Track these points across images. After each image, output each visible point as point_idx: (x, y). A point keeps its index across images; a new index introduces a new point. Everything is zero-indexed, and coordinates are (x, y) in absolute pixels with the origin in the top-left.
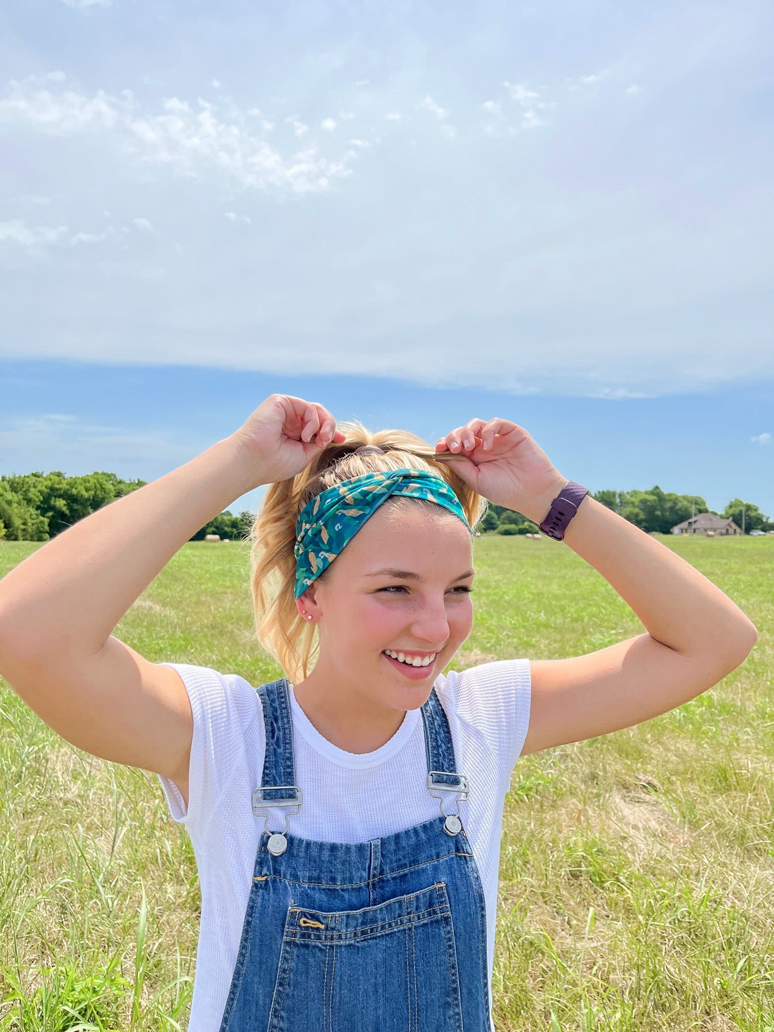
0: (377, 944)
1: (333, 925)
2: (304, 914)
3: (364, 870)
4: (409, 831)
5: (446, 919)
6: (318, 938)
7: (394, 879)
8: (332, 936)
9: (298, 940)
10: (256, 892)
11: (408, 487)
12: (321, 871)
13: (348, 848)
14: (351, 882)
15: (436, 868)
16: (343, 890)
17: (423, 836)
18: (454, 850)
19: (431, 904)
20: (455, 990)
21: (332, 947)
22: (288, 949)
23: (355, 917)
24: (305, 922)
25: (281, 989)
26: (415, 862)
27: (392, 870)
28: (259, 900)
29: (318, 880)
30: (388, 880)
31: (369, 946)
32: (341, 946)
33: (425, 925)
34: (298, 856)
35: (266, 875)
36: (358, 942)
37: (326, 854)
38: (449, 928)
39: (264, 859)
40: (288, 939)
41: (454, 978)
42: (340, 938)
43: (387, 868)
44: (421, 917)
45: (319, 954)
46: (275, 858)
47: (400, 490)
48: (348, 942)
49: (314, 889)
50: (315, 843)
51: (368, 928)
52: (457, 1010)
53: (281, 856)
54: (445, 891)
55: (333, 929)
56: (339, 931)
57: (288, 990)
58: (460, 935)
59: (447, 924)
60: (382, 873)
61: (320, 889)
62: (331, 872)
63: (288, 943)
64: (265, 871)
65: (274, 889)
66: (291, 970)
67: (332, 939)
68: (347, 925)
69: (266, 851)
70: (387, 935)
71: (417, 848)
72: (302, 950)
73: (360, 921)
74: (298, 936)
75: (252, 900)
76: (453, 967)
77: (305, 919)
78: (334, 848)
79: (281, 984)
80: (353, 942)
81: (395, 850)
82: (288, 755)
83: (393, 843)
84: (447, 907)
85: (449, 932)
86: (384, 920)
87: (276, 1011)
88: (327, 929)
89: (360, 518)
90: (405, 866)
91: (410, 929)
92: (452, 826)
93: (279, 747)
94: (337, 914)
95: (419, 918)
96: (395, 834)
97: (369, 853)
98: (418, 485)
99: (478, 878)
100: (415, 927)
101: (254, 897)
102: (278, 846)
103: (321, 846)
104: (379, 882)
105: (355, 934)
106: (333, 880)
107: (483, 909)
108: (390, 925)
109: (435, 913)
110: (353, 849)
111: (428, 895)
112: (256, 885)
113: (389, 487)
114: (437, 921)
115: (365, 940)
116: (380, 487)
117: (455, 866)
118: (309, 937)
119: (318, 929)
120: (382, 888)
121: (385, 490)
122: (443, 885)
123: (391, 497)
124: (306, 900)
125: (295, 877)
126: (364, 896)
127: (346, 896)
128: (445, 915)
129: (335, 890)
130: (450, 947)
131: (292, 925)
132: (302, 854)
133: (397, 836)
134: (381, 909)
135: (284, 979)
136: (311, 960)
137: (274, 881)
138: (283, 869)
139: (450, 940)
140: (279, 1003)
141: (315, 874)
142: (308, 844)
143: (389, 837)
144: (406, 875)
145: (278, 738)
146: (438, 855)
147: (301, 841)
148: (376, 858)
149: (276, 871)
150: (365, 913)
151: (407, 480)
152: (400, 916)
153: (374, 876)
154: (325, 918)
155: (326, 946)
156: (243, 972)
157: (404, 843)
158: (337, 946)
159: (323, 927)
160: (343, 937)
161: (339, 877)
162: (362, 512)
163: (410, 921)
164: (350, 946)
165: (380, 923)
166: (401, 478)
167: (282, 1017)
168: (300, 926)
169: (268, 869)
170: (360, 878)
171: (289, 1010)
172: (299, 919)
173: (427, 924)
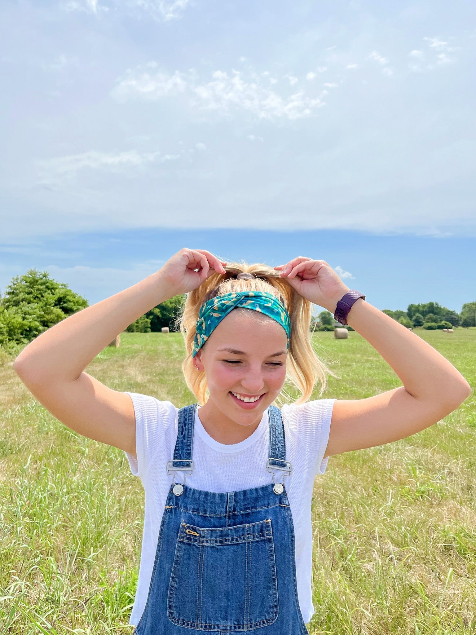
0: (228, 548)
1: (203, 535)
2: (189, 527)
3: (223, 508)
4: (252, 489)
5: (270, 540)
6: (196, 541)
7: (242, 515)
8: (203, 540)
9: (185, 541)
10: (166, 514)
11: (246, 302)
12: (199, 506)
13: (214, 495)
14: (215, 513)
15: (266, 511)
16: (211, 517)
17: (261, 493)
18: (278, 503)
19: (261, 531)
20: (274, 580)
21: (203, 546)
22: (180, 545)
23: (215, 532)
24: (189, 532)
25: (176, 566)
26: (255, 507)
27: (241, 510)
28: (167, 518)
29: (198, 510)
30: (238, 515)
31: (224, 549)
32: (208, 547)
33: (257, 542)
34: (189, 497)
35: (171, 505)
36: (218, 546)
37: (202, 497)
38: (271, 545)
39: (171, 497)
40: (180, 540)
41: (273, 573)
42: (207, 542)
43: (238, 509)
44: (255, 537)
45: (195, 549)
46: (176, 497)
47: (242, 304)
48: (211, 545)
49: (195, 515)
50: (198, 491)
51: (224, 539)
52: (275, 592)
53: (180, 496)
54: (270, 524)
55: (204, 537)
56: (207, 538)
57: (179, 567)
58: (278, 550)
59: (270, 542)
60: (234, 510)
61: (198, 515)
62: (204, 506)
63: (180, 542)
64: (171, 503)
65: (175, 513)
66: (181, 557)
67: (203, 542)
68: (211, 536)
69: (173, 493)
70: (235, 544)
71: (257, 499)
72: (187, 546)
73: (219, 534)
74: (185, 539)
75: (164, 518)
76: (273, 567)
77: (189, 530)
78: (207, 494)
79: (176, 564)
80: (214, 545)
81: (243, 499)
83: (242, 495)
84: (271, 533)
85: (271, 547)
86: (233, 536)
87: (173, 578)
88: (200, 536)
89: (219, 318)
90: (248, 508)
91: (249, 543)
92: (278, 489)
93: (184, 439)
94: (206, 529)
95: (254, 537)
96: (244, 491)
97: (226, 499)
98: (252, 302)
99: (291, 519)
100: (252, 542)
101: (165, 517)
102: (178, 491)
103: (200, 492)
104: (232, 516)
105: (216, 542)
106: (205, 511)
107: (293, 536)
108: (237, 539)
109: (263, 535)
110: (217, 496)
111: (260, 525)
112: (166, 510)
114: (264, 540)
115: (221, 545)
116: (230, 302)
117: (278, 511)
118: (191, 540)
119: (195, 536)
120: (234, 519)
121: (232, 304)
122: (269, 521)
123: (236, 308)
124: (191, 520)
125: (186, 508)
126: (223, 521)
127: (212, 520)
128: (269, 537)
129: (206, 516)
130: (272, 555)
131: (182, 532)
132: (191, 496)
133: (245, 492)
134: (231, 530)
135: (177, 561)
136: (192, 552)
137: (175, 509)
138: (180, 503)
139: (271, 551)
140: (175, 574)
141: (197, 507)
142: (194, 491)
143: (240, 492)
144: (249, 513)
145: (184, 435)
146: (268, 505)
147: (191, 489)
148: (231, 503)
149: (177, 504)
150: (222, 531)
152: (243, 535)
153: (230, 512)
154: (199, 530)
155: (200, 545)
157: (249, 496)
158: (206, 546)
159: (198, 535)
160: (209, 542)
161: (208, 510)
162: (220, 315)
163: (248, 538)
164: (213, 547)
165: (230, 537)
166: (243, 297)
167: (176, 581)
168: (186, 534)
169: (173, 502)
170: (221, 511)
171: (180, 578)
172: (186, 530)
173: (258, 541)
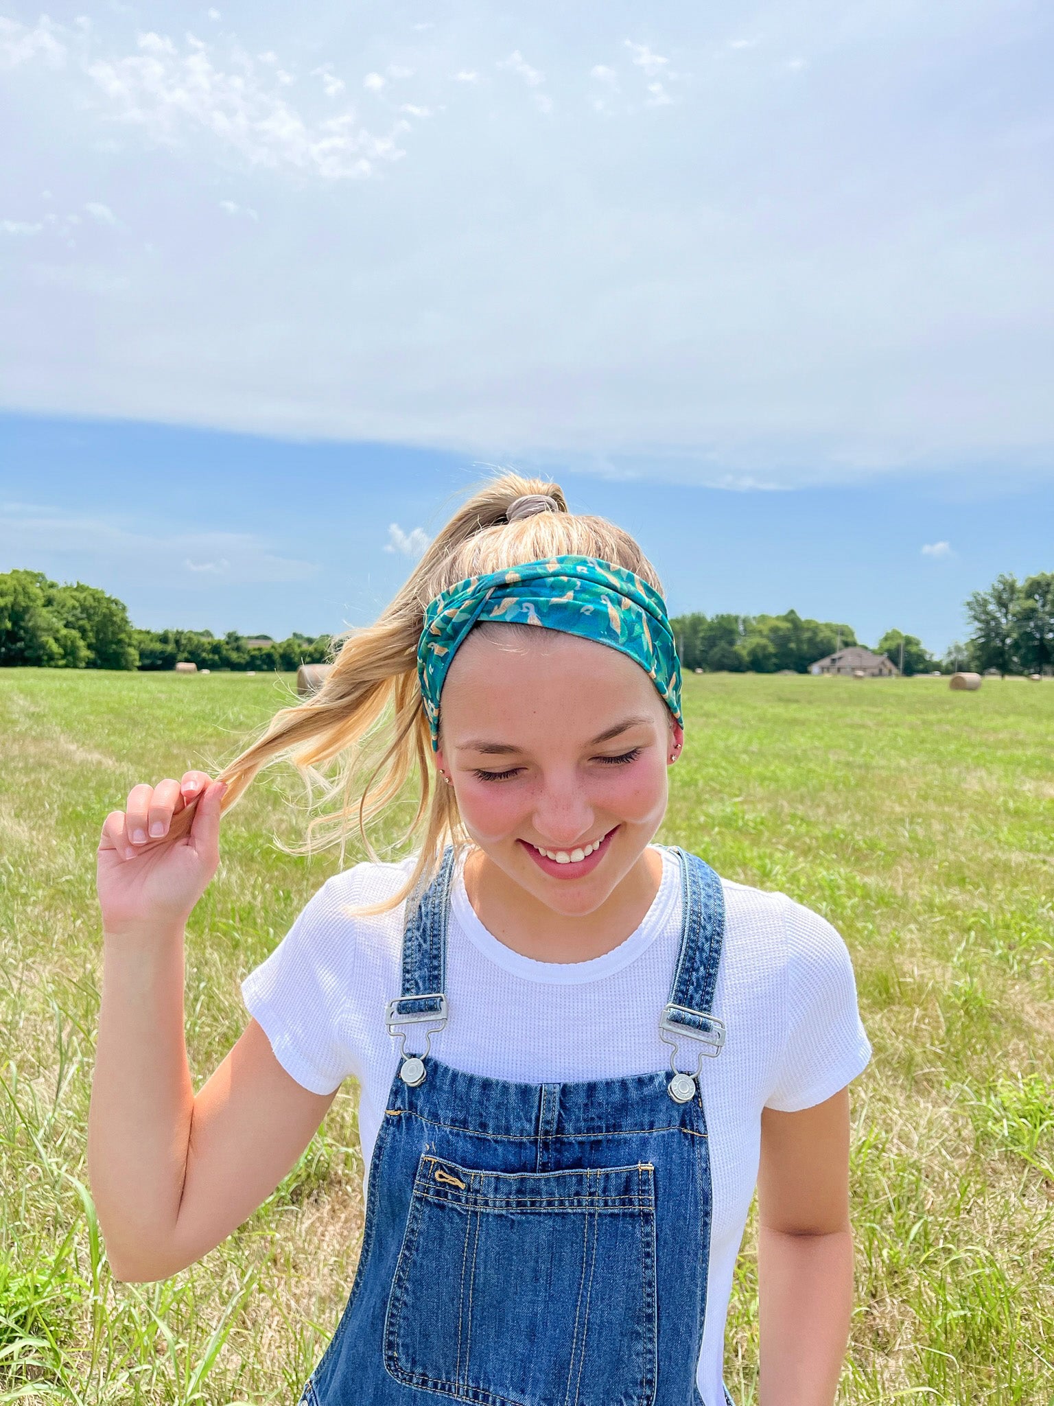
0: (540, 1222)
1: (477, 1187)
2: (441, 1166)
3: (529, 1121)
4: (613, 1082)
5: (647, 1216)
6: (458, 1199)
7: (581, 1143)
8: (476, 1200)
9: (431, 1197)
10: (386, 1129)
12: (468, 1112)
13: (505, 1087)
14: (507, 1131)
15: (644, 1142)
16: (496, 1141)
17: (634, 1094)
18: (678, 1123)
19: (627, 1190)
20: (649, 1318)
21: (475, 1213)
22: (418, 1206)
23: (506, 1181)
24: (441, 1176)
25: (407, 1253)
26: (616, 1127)
27: (578, 1131)
28: (389, 1139)
29: (464, 1124)
30: (570, 1143)
31: (529, 1222)
32: (488, 1215)
33: (612, 1215)
34: (441, 1089)
35: (399, 1109)
36: (512, 1214)
37: (476, 1092)
38: (648, 1229)
39: (398, 1089)
40: (419, 1194)
41: (649, 1300)
42: (486, 1203)
43: (569, 1127)
44: (610, 1203)
45: (457, 1219)
46: (412, 1090)
48: (496, 1211)
49: (458, 1135)
50: (464, 1075)
51: (527, 1199)
52: (650, 1346)
53: (419, 1086)
54: (651, 1177)
55: (477, 1191)
56: (485, 1196)
57: (415, 1256)
58: (665, 1243)
59: (647, 1222)
60: (560, 1130)
61: (465, 1136)
62: (481, 1115)
63: (419, 1199)
64: (398, 1104)
65: (408, 1129)
66: (421, 1233)
67: (475, 1203)
68: (496, 1190)
69: (402, 1080)
70: (557, 1214)
71: (623, 1108)
72: (436, 1210)
73: (514, 1188)
74: (431, 1193)
75: (381, 1138)
76: (650, 1284)
77: (442, 1173)
78: (486, 1085)
79: (408, 1248)
80: (504, 1212)
81: (586, 1105)
82: (435, 952)
83: (583, 1094)
84: (650, 1201)
85: (647, 1235)
86: (552, 1194)
87: (400, 1279)
88: (468, 1190)
89: (445, 659)
90: (600, 1129)
91: (592, 1215)
92: (681, 1090)
94: (483, 1173)
95: (606, 1204)
96: (589, 1084)
97: (537, 1099)
98: (516, 599)
99: (706, 1170)
100: (600, 1215)
101: (383, 1135)
102: (413, 1074)
103: (471, 1080)
104: (554, 1143)
105: (508, 1204)
106: (484, 1126)
108: (562, 1203)
109: (631, 1202)
110: (512, 1090)
111: (624, 1175)
112: (387, 1120)
113: (471, 610)
114: (632, 1215)
115: (522, 1213)
117: (675, 1146)
118: (446, 1197)
119: (457, 1188)
120: (558, 1151)
122: (650, 1167)
124: (445, 1149)
125: (435, 1116)
126: (527, 1154)
127: (500, 1149)
128: (646, 1209)
129: (485, 1139)
130: (648, 1255)
131: (425, 1176)
132: (446, 1088)
133: (592, 1088)
134: (548, 1180)
135: (411, 1241)
136: (447, 1226)
137: (409, 1119)
138: (420, 1103)
139: (648, 1245)
140: (404, 1271)
141: (461, 1116)
142: (455, 1075)
143: (577, 1085)
144: (599, 1142)
147: (446, 1069)
148: (549, 1110)
149: (412, 1106)
150: (523, 1180)
151: (499, 593)
152: (577, 1194)
153: (547, 1133)
154: (465, 1175)
155: (468, 1211)
156: (375, 1222)
157: (600, 1097)
158: (482, 1213)
159: (462, 1186)
160: (490, 1203)
161: (491, 1124)
162: (446, 651)
163: (592, 1203)
164: (501, 1216)
165: (545, 1198)
167: (406, 1289)
168: (434, 1180)
169: (403, 1102)
170: (522, 1131)
171: (417, 1282)
172: (434, 1172)
173: (618, 1215)
